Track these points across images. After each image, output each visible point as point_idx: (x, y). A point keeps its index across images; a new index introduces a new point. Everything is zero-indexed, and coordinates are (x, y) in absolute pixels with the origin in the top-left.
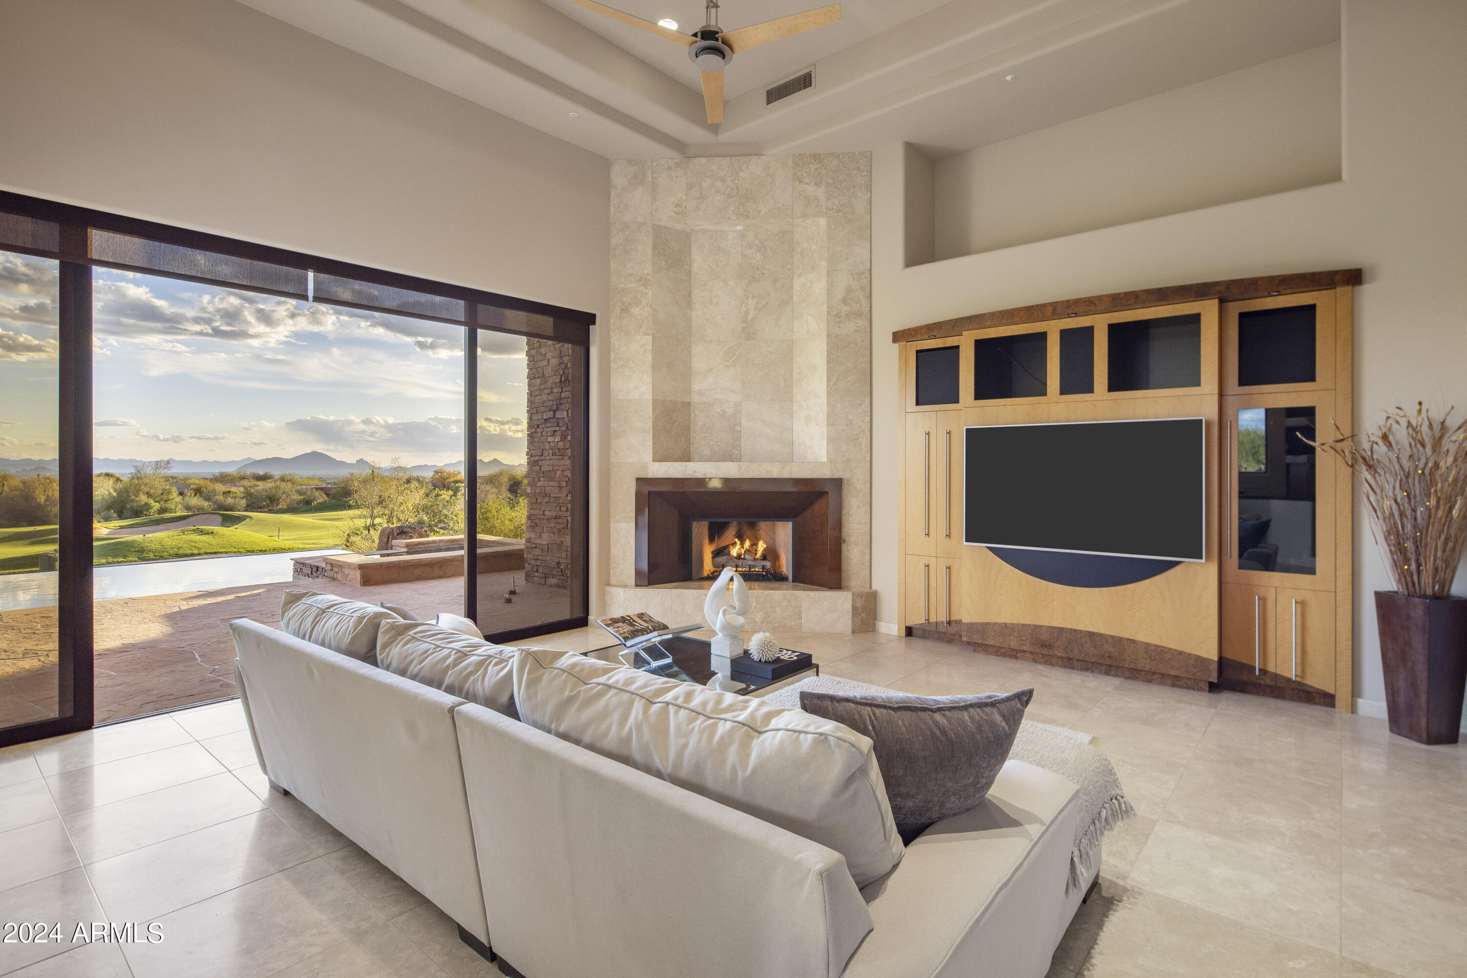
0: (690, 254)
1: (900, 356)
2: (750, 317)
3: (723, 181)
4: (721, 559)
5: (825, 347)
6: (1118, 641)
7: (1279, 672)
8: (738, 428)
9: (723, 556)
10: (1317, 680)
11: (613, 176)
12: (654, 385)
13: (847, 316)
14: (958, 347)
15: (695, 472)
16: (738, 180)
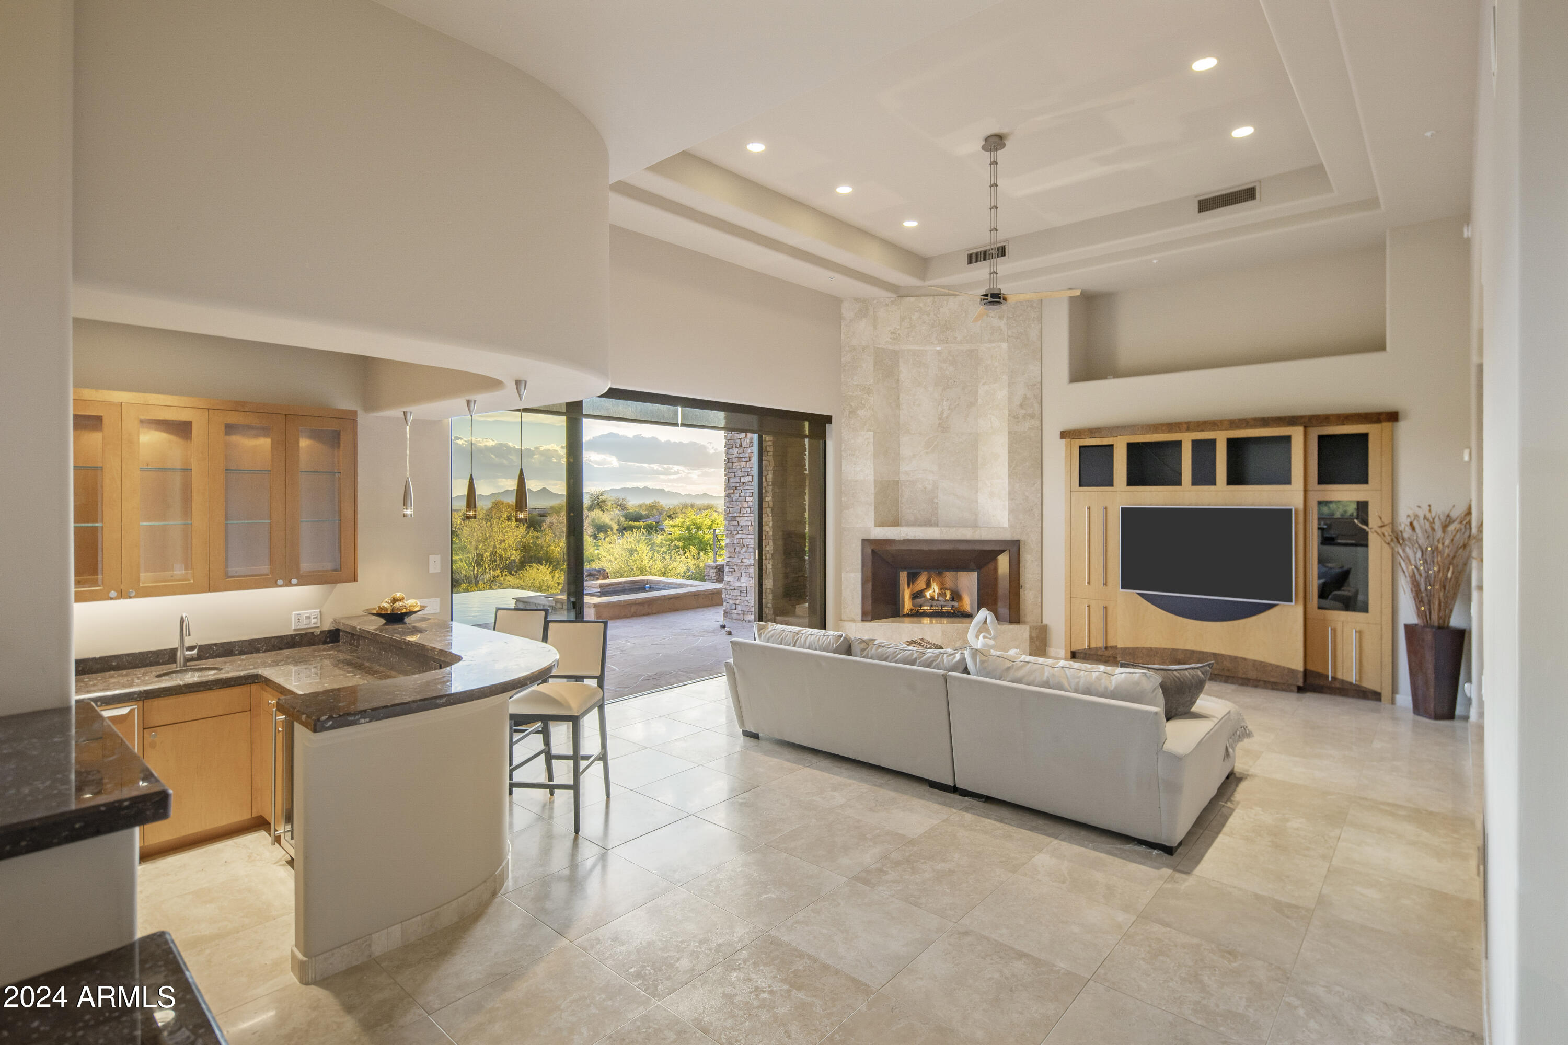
0: (899, 368)
1: (1066, 450)
2: (945, 415)
3: (928, 315)
4: (919, 601)
5: (1007, 440)
6: (1234, 659)
7: (1345, 678)
8: (936, 500)
9: (921, 598)
10: (1370, 683)
11: (843, 311)
12: (875, 469)
13: (1024, 417)
14: (1112, 445)
15: (907, 535)
16: (940, 314)
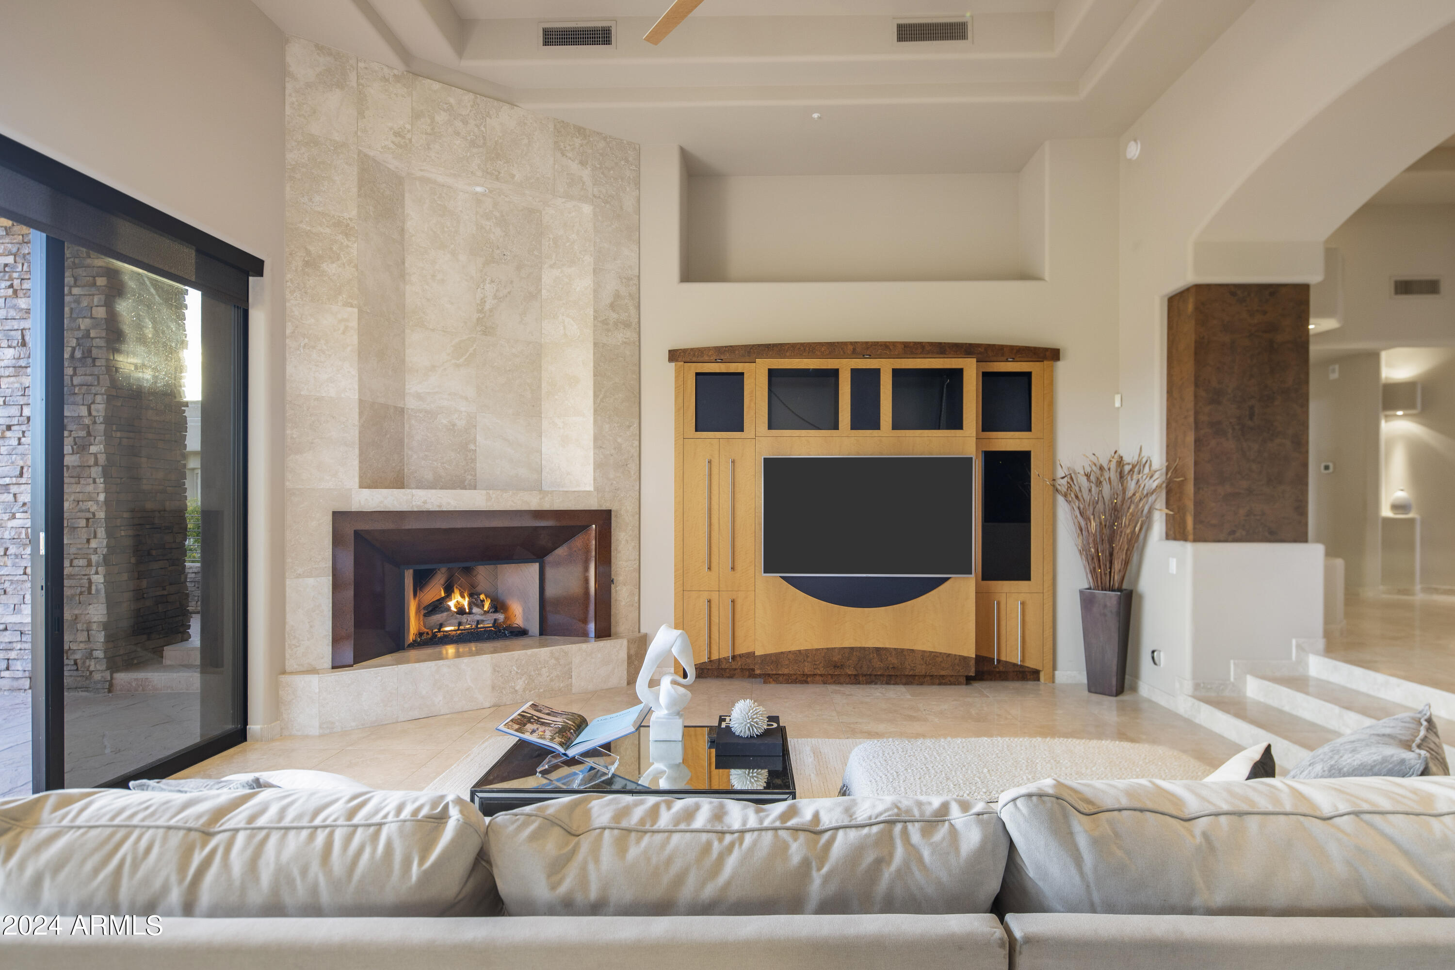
0: (403, 207)
1: (677, 377)
2: (487, 307)
3: (465, 122)
4: (437, 618)
5: (591, 357)
7: (1008, 660)
8: (472, 447)
9: (442, 612)
10: (1031, 663)
11: (290, 60)
12: (360, 380)
13: (616, 324)
14: (742, 374)
15: (425, 502)
16: (485, 127)
